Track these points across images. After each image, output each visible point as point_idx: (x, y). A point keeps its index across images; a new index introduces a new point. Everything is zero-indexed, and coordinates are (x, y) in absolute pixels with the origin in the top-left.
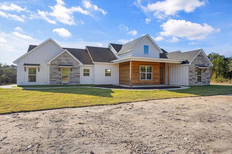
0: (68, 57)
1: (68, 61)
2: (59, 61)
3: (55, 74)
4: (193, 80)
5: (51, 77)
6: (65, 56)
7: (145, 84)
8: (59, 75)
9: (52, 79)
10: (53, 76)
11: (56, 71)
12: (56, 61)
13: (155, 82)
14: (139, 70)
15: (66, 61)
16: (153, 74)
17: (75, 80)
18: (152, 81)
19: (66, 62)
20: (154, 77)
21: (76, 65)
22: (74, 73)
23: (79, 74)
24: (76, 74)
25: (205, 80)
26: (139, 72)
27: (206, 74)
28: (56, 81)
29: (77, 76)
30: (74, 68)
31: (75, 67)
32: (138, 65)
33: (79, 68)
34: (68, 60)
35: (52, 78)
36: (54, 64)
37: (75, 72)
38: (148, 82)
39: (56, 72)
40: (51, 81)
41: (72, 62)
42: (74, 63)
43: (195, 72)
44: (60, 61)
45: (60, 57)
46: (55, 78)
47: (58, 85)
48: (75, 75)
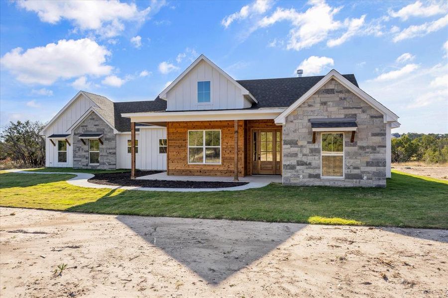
0: (97, 121)
1: (97, 127)
2: (85, 127)
3: (79, 150)
4: (298, 168)
5: (75, 154)
6: (94, 119)
7: (202, 172)
8: (85, 152)
9: (76, 159)
10: (76, 154)
11: (80, 145)
12: (81, 128)
13: (229, 169)
14: (185, 140)
15: (95, 127)
16: (223, 149)
17: (108, 161)
18: (220, 166)
19: (94, 129)
20: (227, 156)
21: (109, 134)
22: (107, 149)
23: (115, 148)
24: (109, 149)
25: (357, 168)
26: (186, 146)
27: (362, 148)
28: (81, 161)
29: (110, 153)
30: (106, 139)
31: (108, 137)
32: (182, 130)
33: (114, 138)
34: (98, 125)
35: (76, 156)
36: (78, 134)
37: (108, 147)
38: (211, 168)
39: (81, 147)
40: (75, 161)
41: (104, 129)
42: (106, 130)
43: (309, 143)
44: (87, 128)
45: (86, 122)
46: (80, 157)
47: (84, 168)
48: (108, 151)
